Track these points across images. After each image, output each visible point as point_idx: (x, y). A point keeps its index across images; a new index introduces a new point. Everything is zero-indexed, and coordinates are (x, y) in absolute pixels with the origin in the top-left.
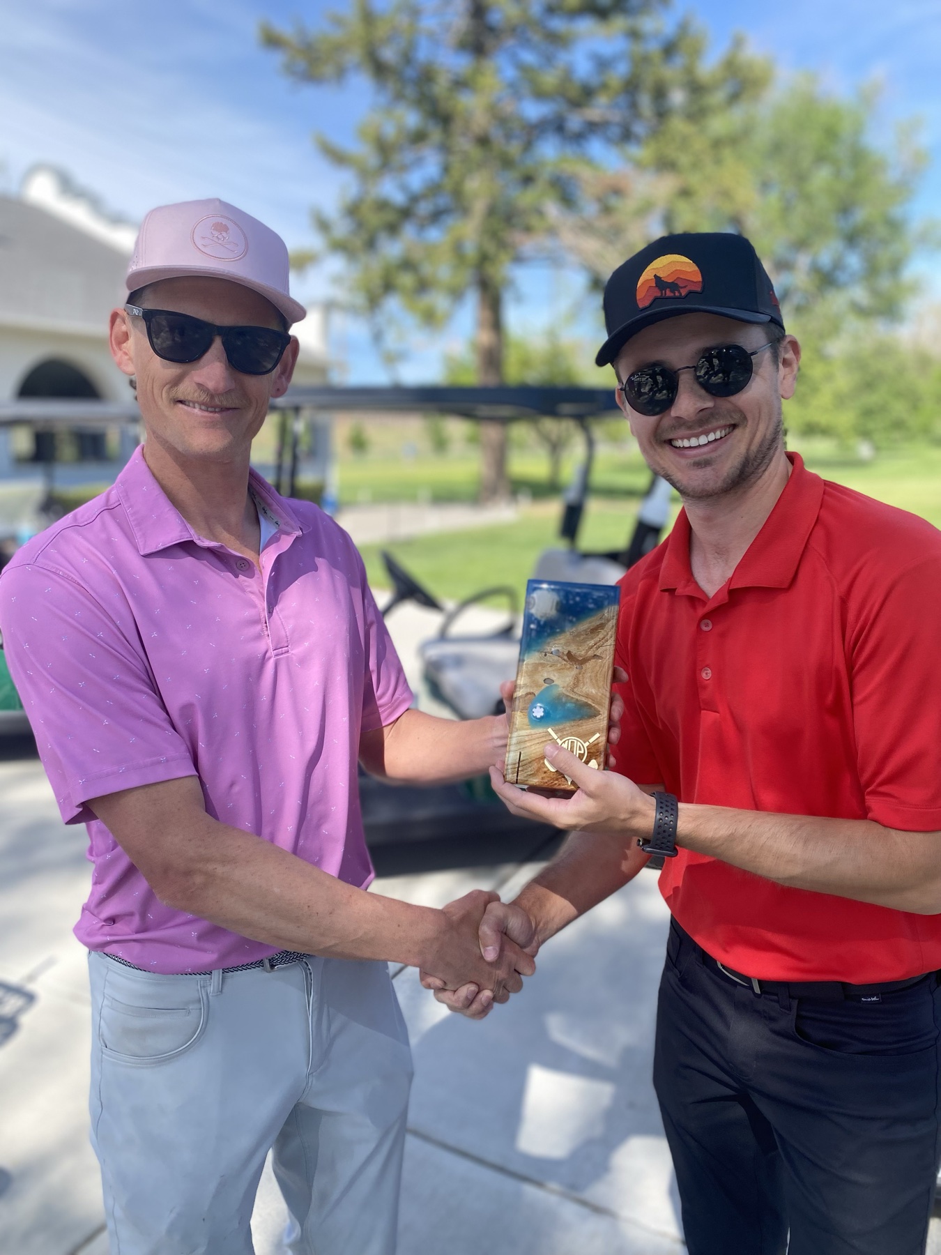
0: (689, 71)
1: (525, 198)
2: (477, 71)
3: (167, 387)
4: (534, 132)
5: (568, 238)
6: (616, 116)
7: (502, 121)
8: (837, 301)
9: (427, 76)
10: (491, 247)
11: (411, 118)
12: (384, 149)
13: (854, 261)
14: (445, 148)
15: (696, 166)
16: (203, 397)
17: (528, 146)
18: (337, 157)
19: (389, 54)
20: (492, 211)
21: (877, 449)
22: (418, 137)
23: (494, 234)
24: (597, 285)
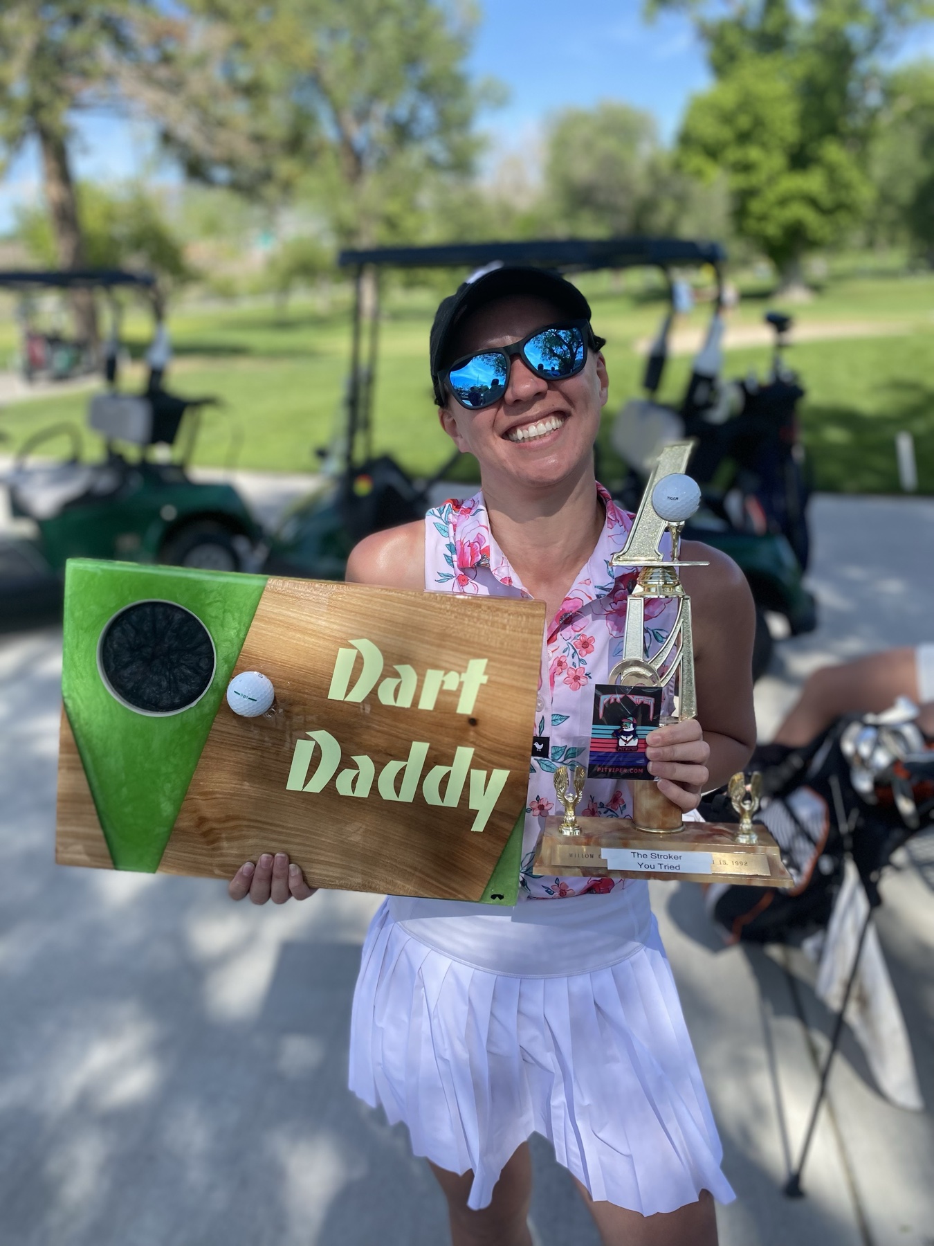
1: (75, 39)
5: (127, 84)
8: (414, 156)
10: (44, 93)
13: (427, 113)
15: (249, 15)
20: (40, 51)
23: (45, 78)
24: (167, 138)
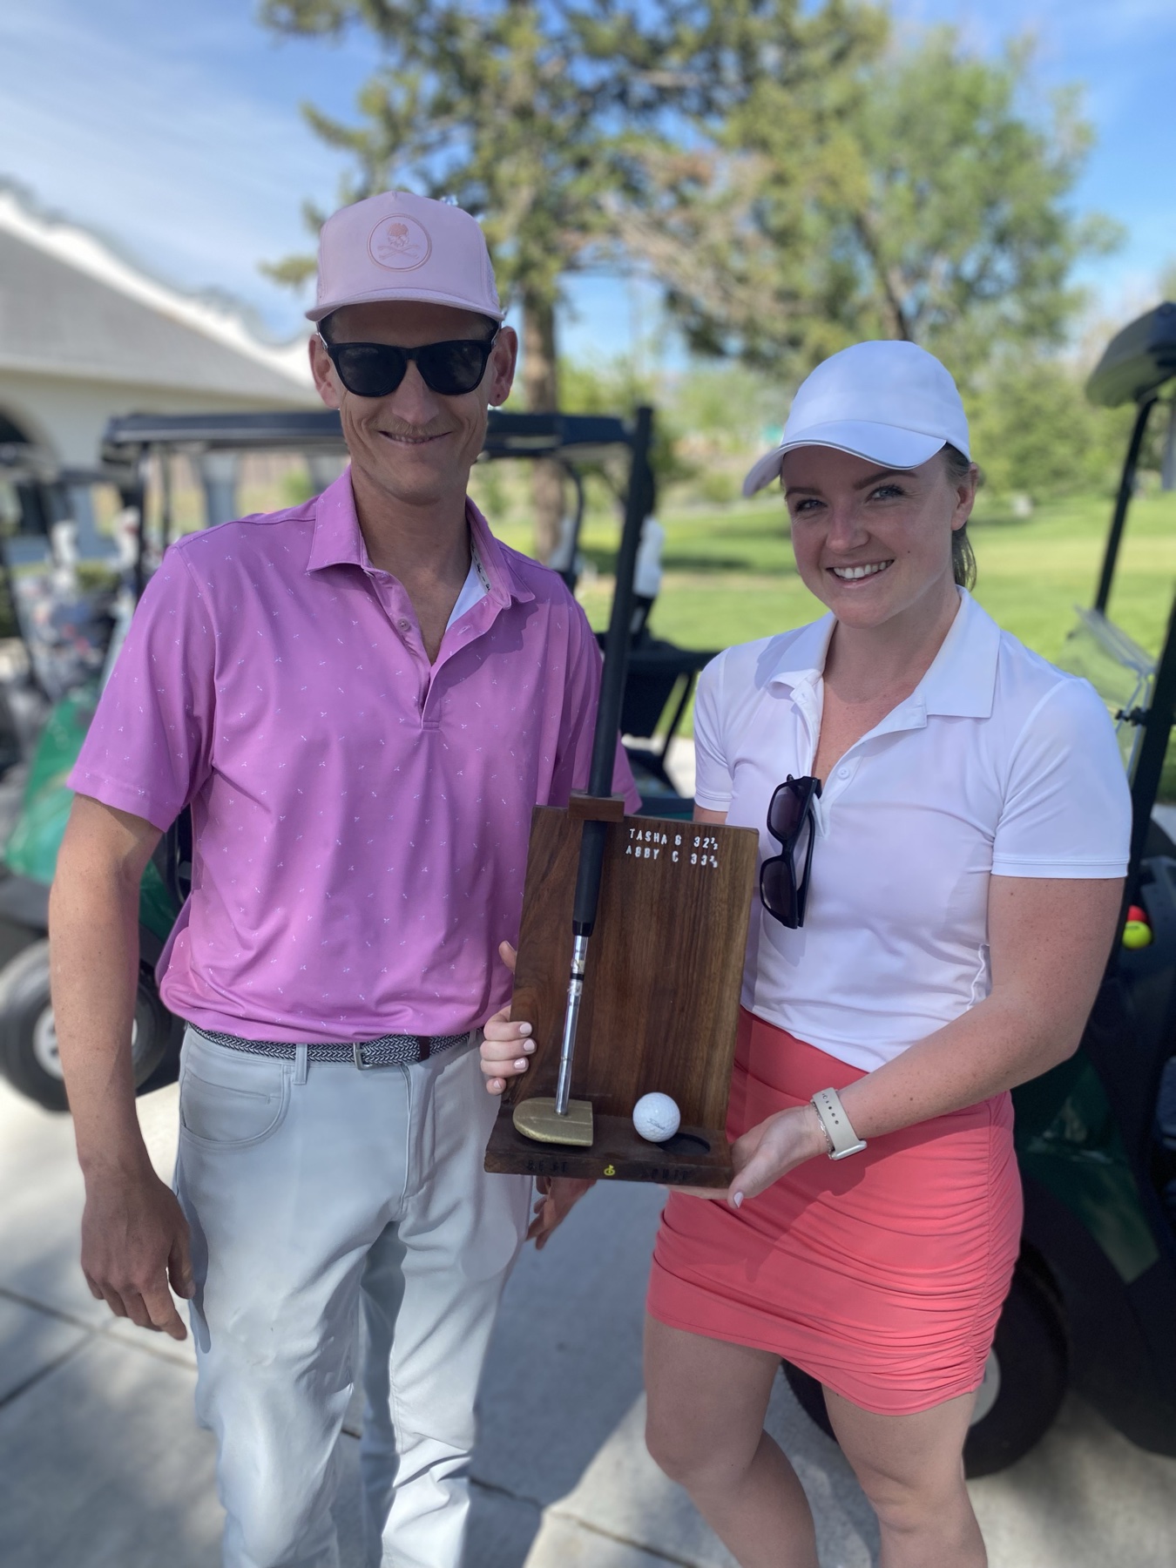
0: (782, 20)
1: (579, 187)
2: (514, 21)
3: (364, 421)
4: (591, 100)
5: (634, 238)
6: (692, 81)
7: (546, 86)
8: (981, 316)
9: (449, 28)
10: (535, 252)
11: (429, 84)
12: (396, 126)
13: (1004, 266)
14: (475, 122)
15: (793, 144)
16: (405, 430)
17: (584, 117)
18: (333, 134)
20: (537, 205)
21: (1035, 503)
22: (441, 109)
23: (540, 235)
24: (674, 300)
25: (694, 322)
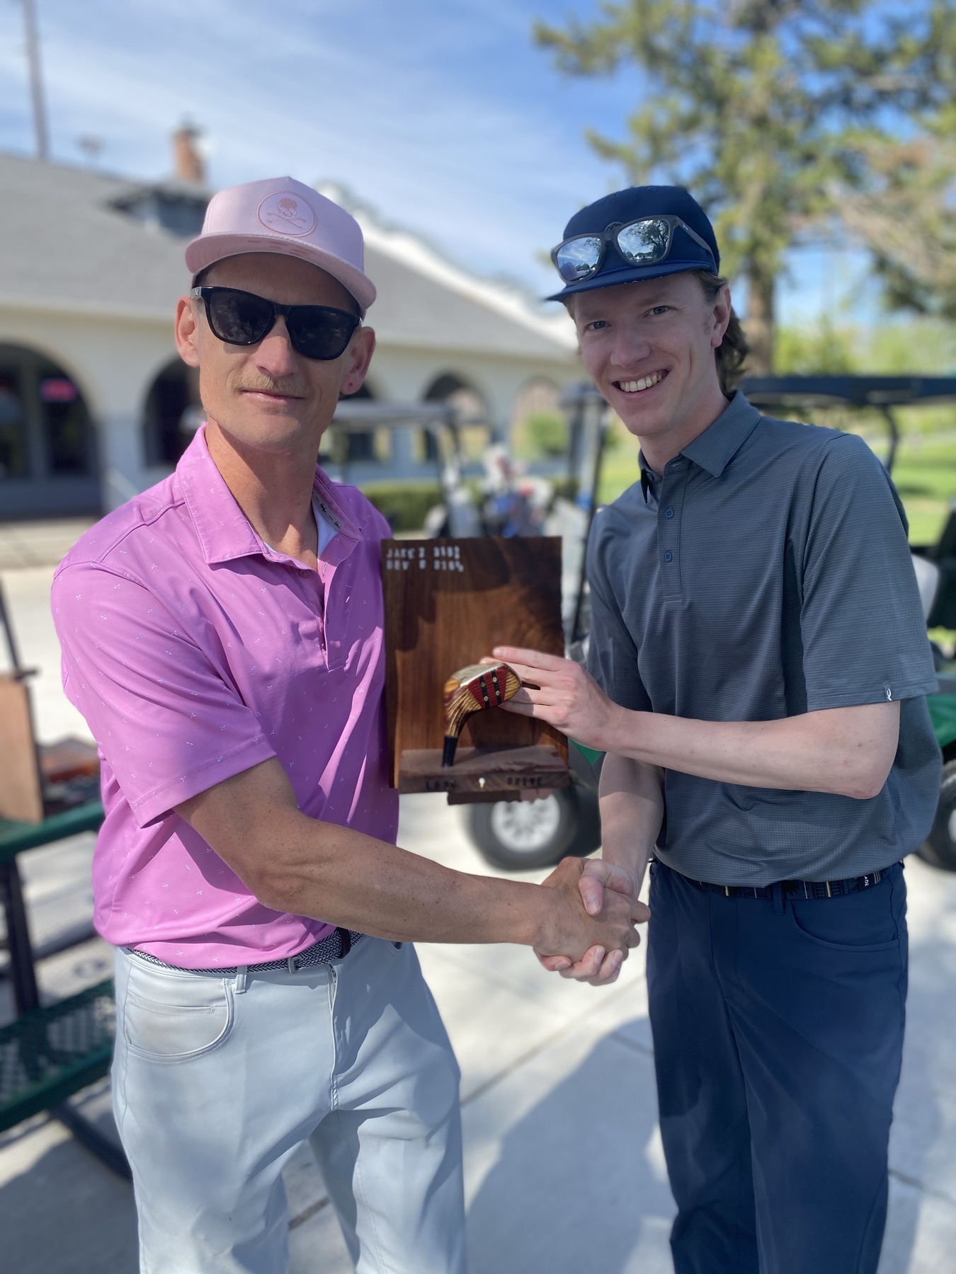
1: (805, 178)
2: (757, 49)
3: (231, 374)
4: (816, 107)
6: (911, 83)
7: (780, 97)
9: (702, 59)
10: (764, 234)
11: (683, 104)
12: (655, 139)
14: (719, 133)
16: (266, 383)
17: (810, 121)
18: (606, 151)
19: (664, 42)
20: (767, 195)
22: (690, 124)
23: (769, 219)
24: (882, 264)
25: (898, 284)
